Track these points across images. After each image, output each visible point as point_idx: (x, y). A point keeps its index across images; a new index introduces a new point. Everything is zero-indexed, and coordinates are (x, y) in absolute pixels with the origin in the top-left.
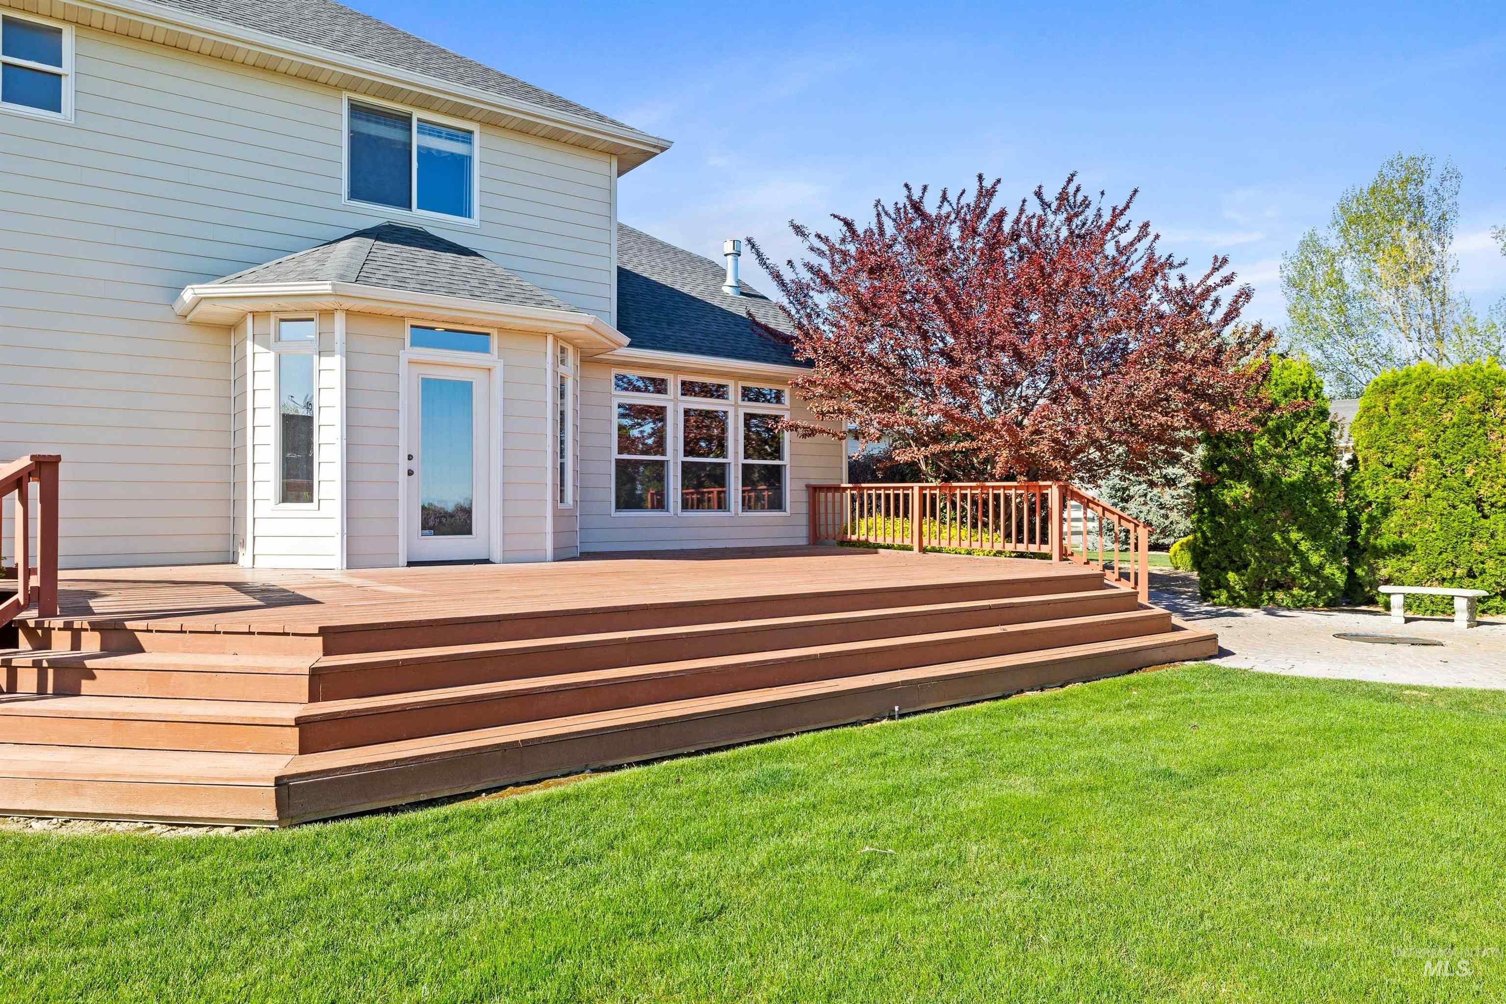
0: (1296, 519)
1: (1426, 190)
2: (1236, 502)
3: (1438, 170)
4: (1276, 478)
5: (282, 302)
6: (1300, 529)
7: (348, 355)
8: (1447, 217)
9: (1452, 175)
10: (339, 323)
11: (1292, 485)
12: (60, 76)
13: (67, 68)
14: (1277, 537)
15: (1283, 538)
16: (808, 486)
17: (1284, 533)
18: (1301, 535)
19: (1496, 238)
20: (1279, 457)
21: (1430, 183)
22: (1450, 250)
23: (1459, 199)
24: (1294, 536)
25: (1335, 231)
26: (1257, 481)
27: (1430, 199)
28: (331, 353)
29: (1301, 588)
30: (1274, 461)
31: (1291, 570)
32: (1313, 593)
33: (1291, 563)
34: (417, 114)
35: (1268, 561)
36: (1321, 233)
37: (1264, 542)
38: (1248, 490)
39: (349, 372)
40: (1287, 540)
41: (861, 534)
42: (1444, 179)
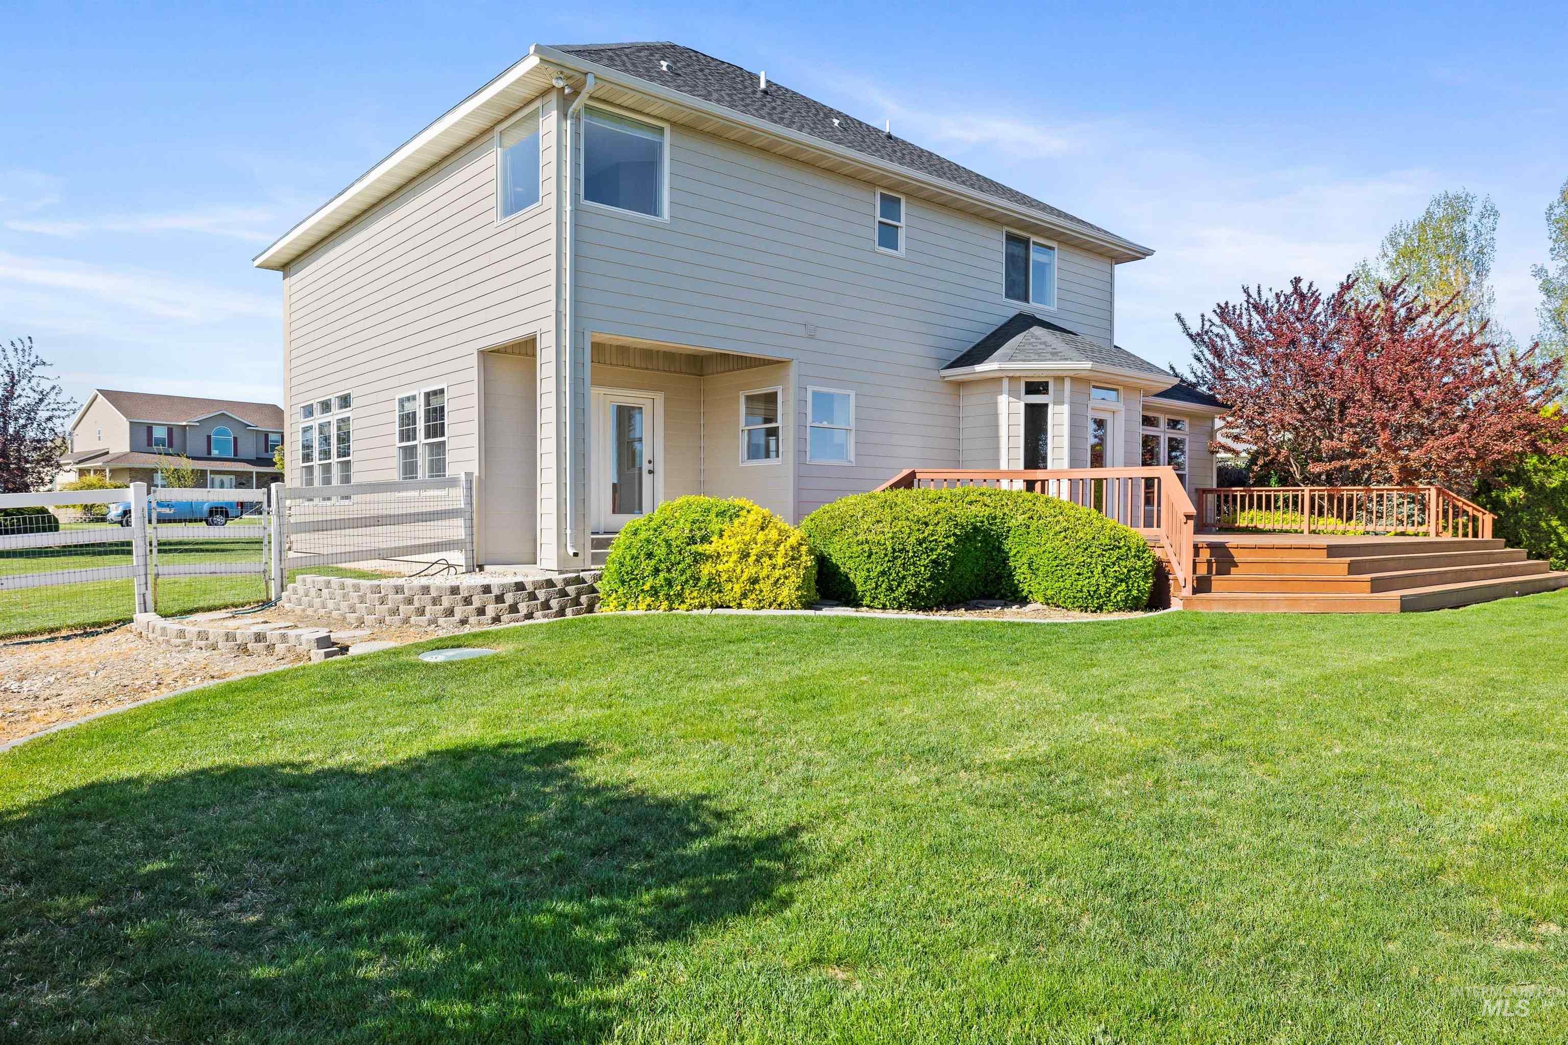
0: (1556, 512)
1: (1468, 227)
2: (1513, 501)
3: (1477, 208)
4: (1542, 485)
5: (1035, 372)
6: (1559, 519)
7: (1072, 404)
8: (1485, 251)
9: (1491, 212)
10: (1067, 384)
11: (1555, 489)
12: (897, 227)
13: (902, 223)
14: (1543, 524)
15: (1547, 524)
16: (1197, 490)
17: (1548, 522)
18: (1559, 523)
19: (1535, 276)
20: (1545, 471)
21: (1472, 219)
22: (1486, 283)
23: (1495, 235)
24: (1554, 523)
25: (1384, 264)
26: (1529, 487)
27: (1471, 235)
28: (1062, 403)
29: (1557, 558)
30: (1541, 474)
31: (1551, 545)
32: (1564, 561)
33: (1551, 541)
34: (1034, 239)
35: (1536, 540)
36: (1371, 264)
37: (1534, 528)
38: (1523, 493)
39: (1072, 415)
40: (1550, 526)
41: (1242, 522)
42: (1483, 216)
